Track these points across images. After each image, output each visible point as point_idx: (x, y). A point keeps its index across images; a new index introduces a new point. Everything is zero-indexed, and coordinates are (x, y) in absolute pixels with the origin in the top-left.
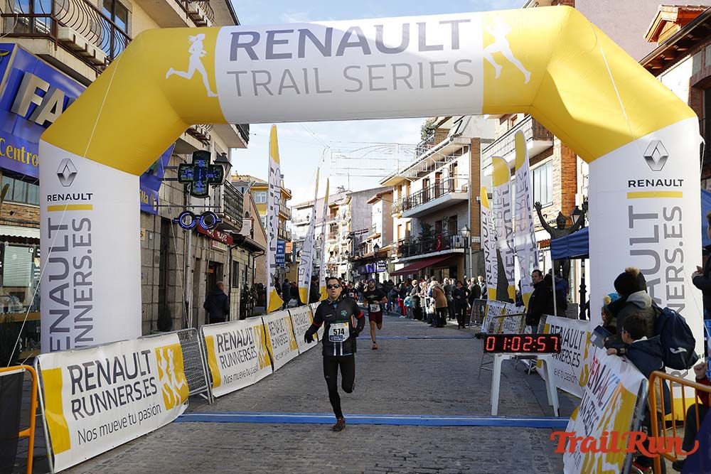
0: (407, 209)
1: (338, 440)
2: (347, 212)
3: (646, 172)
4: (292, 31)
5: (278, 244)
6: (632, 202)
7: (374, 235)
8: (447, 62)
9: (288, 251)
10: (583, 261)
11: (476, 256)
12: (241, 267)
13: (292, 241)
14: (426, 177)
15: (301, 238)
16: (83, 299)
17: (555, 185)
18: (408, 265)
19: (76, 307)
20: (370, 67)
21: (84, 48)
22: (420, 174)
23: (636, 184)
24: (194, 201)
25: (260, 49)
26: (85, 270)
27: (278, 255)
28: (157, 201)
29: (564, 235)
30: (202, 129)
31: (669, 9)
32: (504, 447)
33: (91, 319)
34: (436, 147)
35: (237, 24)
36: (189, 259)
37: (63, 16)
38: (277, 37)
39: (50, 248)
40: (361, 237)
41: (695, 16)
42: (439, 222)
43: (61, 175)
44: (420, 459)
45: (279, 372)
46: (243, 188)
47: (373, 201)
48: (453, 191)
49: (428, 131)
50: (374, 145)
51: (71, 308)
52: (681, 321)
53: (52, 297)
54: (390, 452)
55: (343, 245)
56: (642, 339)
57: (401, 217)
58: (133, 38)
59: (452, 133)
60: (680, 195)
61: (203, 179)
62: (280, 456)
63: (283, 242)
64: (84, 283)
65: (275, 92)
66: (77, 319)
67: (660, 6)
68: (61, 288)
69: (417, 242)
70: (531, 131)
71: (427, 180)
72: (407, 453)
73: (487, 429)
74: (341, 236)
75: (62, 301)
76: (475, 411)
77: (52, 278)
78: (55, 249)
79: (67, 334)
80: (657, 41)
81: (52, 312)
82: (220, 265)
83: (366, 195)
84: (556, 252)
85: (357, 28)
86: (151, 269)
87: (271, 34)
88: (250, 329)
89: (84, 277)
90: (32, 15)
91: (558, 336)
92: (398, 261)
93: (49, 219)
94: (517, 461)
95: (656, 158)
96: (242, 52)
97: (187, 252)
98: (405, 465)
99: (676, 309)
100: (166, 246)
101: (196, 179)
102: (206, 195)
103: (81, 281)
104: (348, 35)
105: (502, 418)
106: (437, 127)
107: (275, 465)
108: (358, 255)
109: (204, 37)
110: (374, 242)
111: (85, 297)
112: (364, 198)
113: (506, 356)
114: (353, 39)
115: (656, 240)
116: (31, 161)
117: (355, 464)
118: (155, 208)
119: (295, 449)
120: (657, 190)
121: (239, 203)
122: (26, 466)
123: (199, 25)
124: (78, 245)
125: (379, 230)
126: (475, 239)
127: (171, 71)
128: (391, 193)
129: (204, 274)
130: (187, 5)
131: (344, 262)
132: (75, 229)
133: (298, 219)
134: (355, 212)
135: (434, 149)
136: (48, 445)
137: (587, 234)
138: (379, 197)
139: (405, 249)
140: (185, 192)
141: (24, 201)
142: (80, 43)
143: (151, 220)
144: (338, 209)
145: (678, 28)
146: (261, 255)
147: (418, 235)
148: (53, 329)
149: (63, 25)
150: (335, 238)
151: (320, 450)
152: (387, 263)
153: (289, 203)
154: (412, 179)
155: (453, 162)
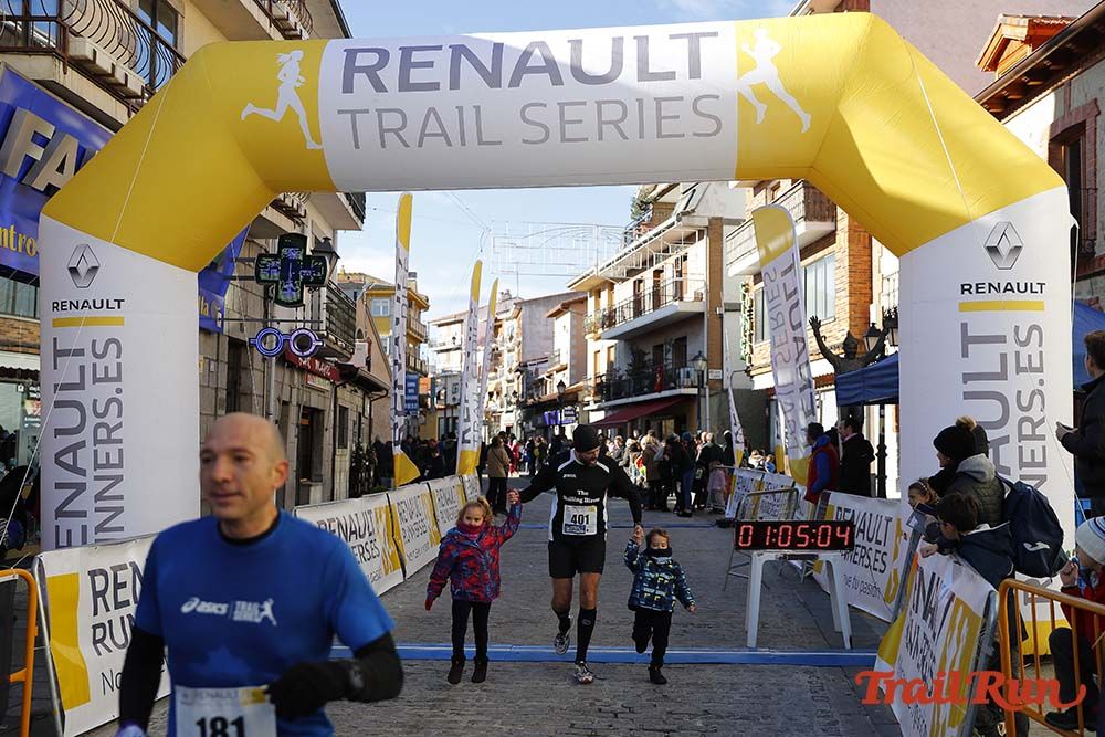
0: (609, 326)
1: (509, 686)
2: (515, 331)
3: (989, 271)
4: (440, 48)
5: (407, 381)
6: (967, 317)
7: (558, 366)
8: (682, 98)
9: (423, 390)
10: (882, 408)
11: (716, 399)
12: (352, 417)
13: (430, 375)
14: (638, 277)
15: (444, 371)
16: (108, 465)
17: (837, 291)
18: (610, 413)
19: (96, 478)
20: (562, 105)
21: (110, 72)
22: (631, 273)
23: (973, 290)
24: (280, 312)
25: (390, 75)
26: (111, 420)
27: (409, 398)
28: (222, 311)
29: (855, 367)
30: (292, 200)
31: (1015, 21)
32: (769, 697)
33: (121, 498)
34: (655, 231)
35: (347, 36)
36: (272, 403)
37: (75, 20)
38: (416, 57)
39: (56, 386)
40: (537, 370)
41: (1054, 33)
42: (659, 348)
43: (73, 271)
44: (638, 716)
45: (413, 579)
46: (355, 293)
47: (557, 314)
48: (681, 299)
49: (643, 205)
50: (559, 227)
51: (88, 480)
52: (1043, 503)
53: (58, 462)
54: (591, 704)
55: (509, 382)
56: (982, 530)
57: (599, 338)
58: (186, 55)
59: (679, 208)
60: (1040, 306)
61: (296, 277)
62: (421, 712)
63: (416, 377)
64: (109, 441)
65: (413, 143)
66: (98, 497)
67: (1001, 16)
68: (74, 449)
69: (624, 378)
70: (802, 206)
71: (640, 281)
72: (618, 706)
73: (742, 669)
74: (506, 369)
75: (74, 469)
76: (722, 641)
77: (58, 432)
78: (65, 387)
79: (82, 521)
80: (995, 70)
81: (59, 486)
82: (319, 412)
83: (544, 306)
84: (845, 395)
85: (542, 45)
86: (212, 418)
87: (406, 52)
88: (370, 512)
89: (110, 430)
90: (27, 18)
91: (851, 523)
92: (595, 406)
93: (55, 339)
94: (791, 719)
95: (1004, 248)
96: (360, 80)
97: (268, 391)
98: (615, 725)
99: (1033, 483)
100: (236, 383)
101: (284, 277)
102: (299, 303)
103: (106, 437)
104: (527, 54)
105: (765, 651)
106: (656, 199)
107: (414, 727)
108: (532, 396)
109: (302, 56)
110: (558, 378)
111: (111, 462)
112: (541, 309)
113: (771, 555)
114: (537, 59)
115: (1002, 376)
116: (24, 248)
117: (537, 724)
118: (219, 324)
119: (444, 700)
120: (1004, 299)
121: (350, 316)
122: (19, 728)
123: (287, 37)
124: (101, 380)
125: (565, 359)
126: (714, 374)
127: (250, 109)
128: (584, 301)
129: (295, 426)
130: (270, 6)
131: (510, 408)
132: (96, 355)
133: (440, 341)
134: (527, 331)
135: (651, 234)
136: (55, 695)
137: (896, 365)
138: (566, 307)
139: (605, 390)
140: (266, 298)
141: (10, 310)
142: (104, 62)
143: (213, 341)
144: (500, 326)
145: (1028, 50)
146: (382, 397)
147: (625, 368)
148: (60, 513)
149: (77, 35)
150: (496, 371)
151: (483, 702)
152: (578, 410)
153: (425, 317)
154: (618, 280)
155: (682, 253)
